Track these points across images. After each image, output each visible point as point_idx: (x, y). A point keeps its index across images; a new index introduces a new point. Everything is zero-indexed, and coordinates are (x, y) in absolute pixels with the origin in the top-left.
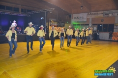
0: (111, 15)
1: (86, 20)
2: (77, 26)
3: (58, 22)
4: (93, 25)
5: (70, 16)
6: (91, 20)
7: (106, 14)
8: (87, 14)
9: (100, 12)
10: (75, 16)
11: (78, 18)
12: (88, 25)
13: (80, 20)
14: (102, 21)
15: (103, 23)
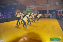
0: (45, 6)
1: (34, 9)
2: (29, 12)
3: (20, 10)
4: (37, 11)
5: (25, 7)
6: (36, 9)
7: (43, 6)
8: (34, 5)
9: (40, 5)
10: (28, 7)
11: (29, 8)
12: (35, 11)
13: (31, 9)
14: (42, 9)
15: (42, 10)
